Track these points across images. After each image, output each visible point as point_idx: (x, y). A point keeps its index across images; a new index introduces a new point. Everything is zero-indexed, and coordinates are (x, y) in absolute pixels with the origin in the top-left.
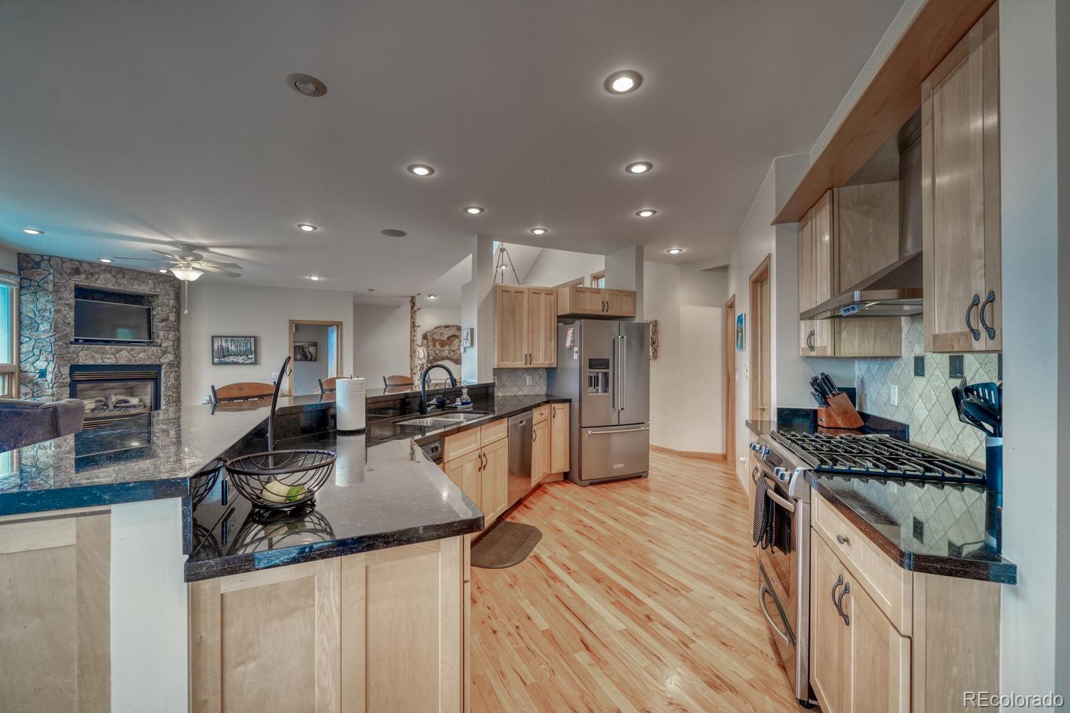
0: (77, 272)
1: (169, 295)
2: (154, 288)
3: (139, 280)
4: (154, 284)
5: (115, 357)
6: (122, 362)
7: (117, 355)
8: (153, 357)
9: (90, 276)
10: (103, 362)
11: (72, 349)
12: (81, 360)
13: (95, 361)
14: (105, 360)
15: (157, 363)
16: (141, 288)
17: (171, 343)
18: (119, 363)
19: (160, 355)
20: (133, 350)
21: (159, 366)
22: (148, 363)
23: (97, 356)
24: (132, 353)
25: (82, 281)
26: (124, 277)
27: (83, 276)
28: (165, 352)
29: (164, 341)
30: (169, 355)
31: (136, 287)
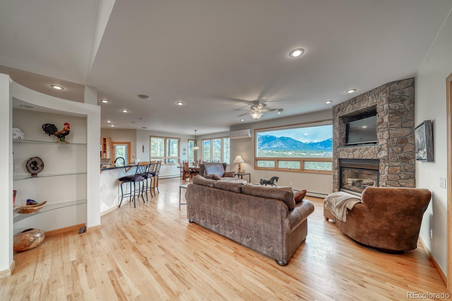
0: (339, 110)
1: (382, 101)
2: (373, 101)
3: (364, 100)
4: (372, 98)
5: (353, 154)
6: (356, 157)
7: (354, 153)
8: (372, 154)
9: (343, 110)
10: (348, 157)
11: (338, 150)
12: (340, 156)
13: (345, 156)
14: (349, 156)
15: (375, 158)
16: (365, 105)
17: (385, 141)
18: (355, 158)
19: (377, 152)
20: (360, 149)
21: (378, 160)
22: (369, 158)
23: (346, 154)
24: (360, 151)
25: (341, 114)
26: (356, 103)
27: (340, 112)
28: (380, 150)
29: (380, 140)
30: (383, 152)
31: (362, 106)
